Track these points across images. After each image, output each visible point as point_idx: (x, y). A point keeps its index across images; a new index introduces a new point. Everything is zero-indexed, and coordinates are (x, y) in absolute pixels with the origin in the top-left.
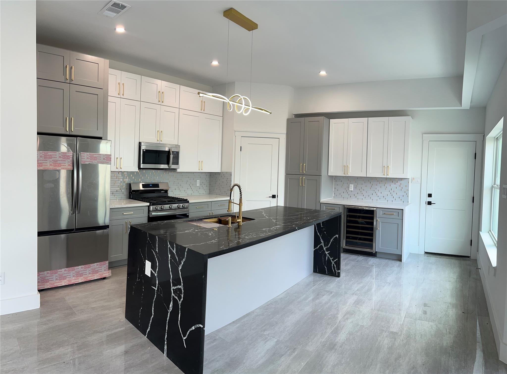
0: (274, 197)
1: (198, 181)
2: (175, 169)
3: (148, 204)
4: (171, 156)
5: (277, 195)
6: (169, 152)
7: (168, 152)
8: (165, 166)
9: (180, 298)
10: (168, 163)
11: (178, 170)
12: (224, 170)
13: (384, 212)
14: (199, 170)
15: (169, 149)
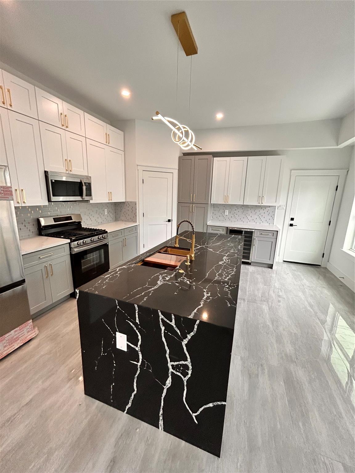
0: (169, 221)
1: (106, 210)
2: (88, 201)
3: (69, 241)
4: (84, 188)
5: (172, 220)
6: (81, 183)
7: (79, 183)
8: (78, 198)
9: (185, 374)
10: (81, 195)
11: (91, 202)
12: (128, 200)
13: (261, 233)
14: (109, 200)
15: (81, 180)
